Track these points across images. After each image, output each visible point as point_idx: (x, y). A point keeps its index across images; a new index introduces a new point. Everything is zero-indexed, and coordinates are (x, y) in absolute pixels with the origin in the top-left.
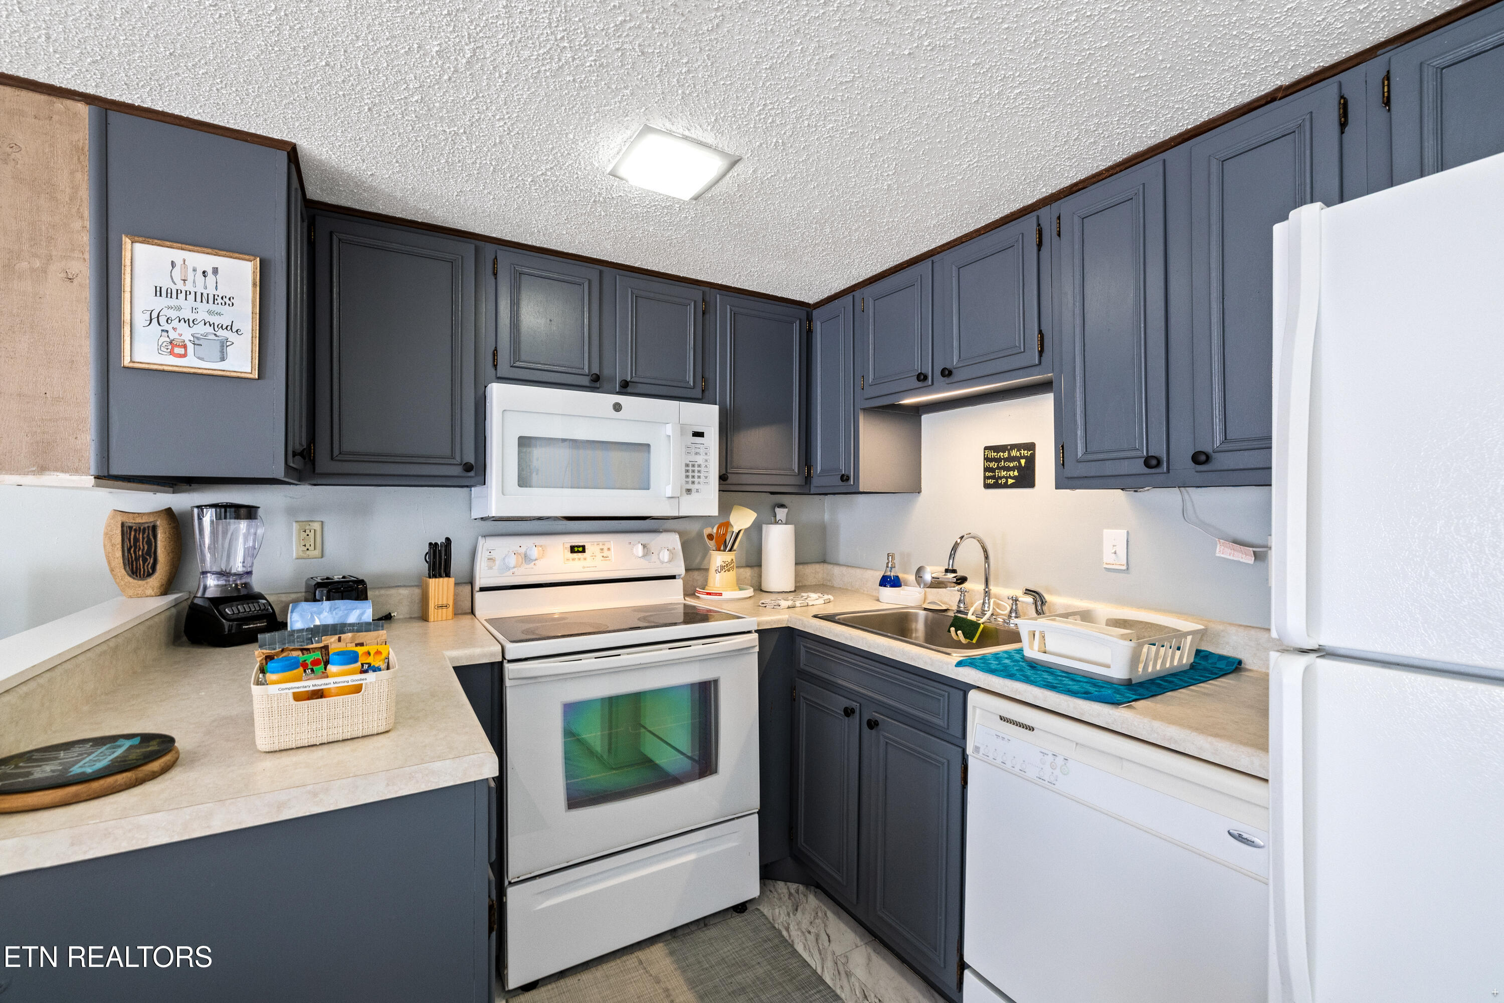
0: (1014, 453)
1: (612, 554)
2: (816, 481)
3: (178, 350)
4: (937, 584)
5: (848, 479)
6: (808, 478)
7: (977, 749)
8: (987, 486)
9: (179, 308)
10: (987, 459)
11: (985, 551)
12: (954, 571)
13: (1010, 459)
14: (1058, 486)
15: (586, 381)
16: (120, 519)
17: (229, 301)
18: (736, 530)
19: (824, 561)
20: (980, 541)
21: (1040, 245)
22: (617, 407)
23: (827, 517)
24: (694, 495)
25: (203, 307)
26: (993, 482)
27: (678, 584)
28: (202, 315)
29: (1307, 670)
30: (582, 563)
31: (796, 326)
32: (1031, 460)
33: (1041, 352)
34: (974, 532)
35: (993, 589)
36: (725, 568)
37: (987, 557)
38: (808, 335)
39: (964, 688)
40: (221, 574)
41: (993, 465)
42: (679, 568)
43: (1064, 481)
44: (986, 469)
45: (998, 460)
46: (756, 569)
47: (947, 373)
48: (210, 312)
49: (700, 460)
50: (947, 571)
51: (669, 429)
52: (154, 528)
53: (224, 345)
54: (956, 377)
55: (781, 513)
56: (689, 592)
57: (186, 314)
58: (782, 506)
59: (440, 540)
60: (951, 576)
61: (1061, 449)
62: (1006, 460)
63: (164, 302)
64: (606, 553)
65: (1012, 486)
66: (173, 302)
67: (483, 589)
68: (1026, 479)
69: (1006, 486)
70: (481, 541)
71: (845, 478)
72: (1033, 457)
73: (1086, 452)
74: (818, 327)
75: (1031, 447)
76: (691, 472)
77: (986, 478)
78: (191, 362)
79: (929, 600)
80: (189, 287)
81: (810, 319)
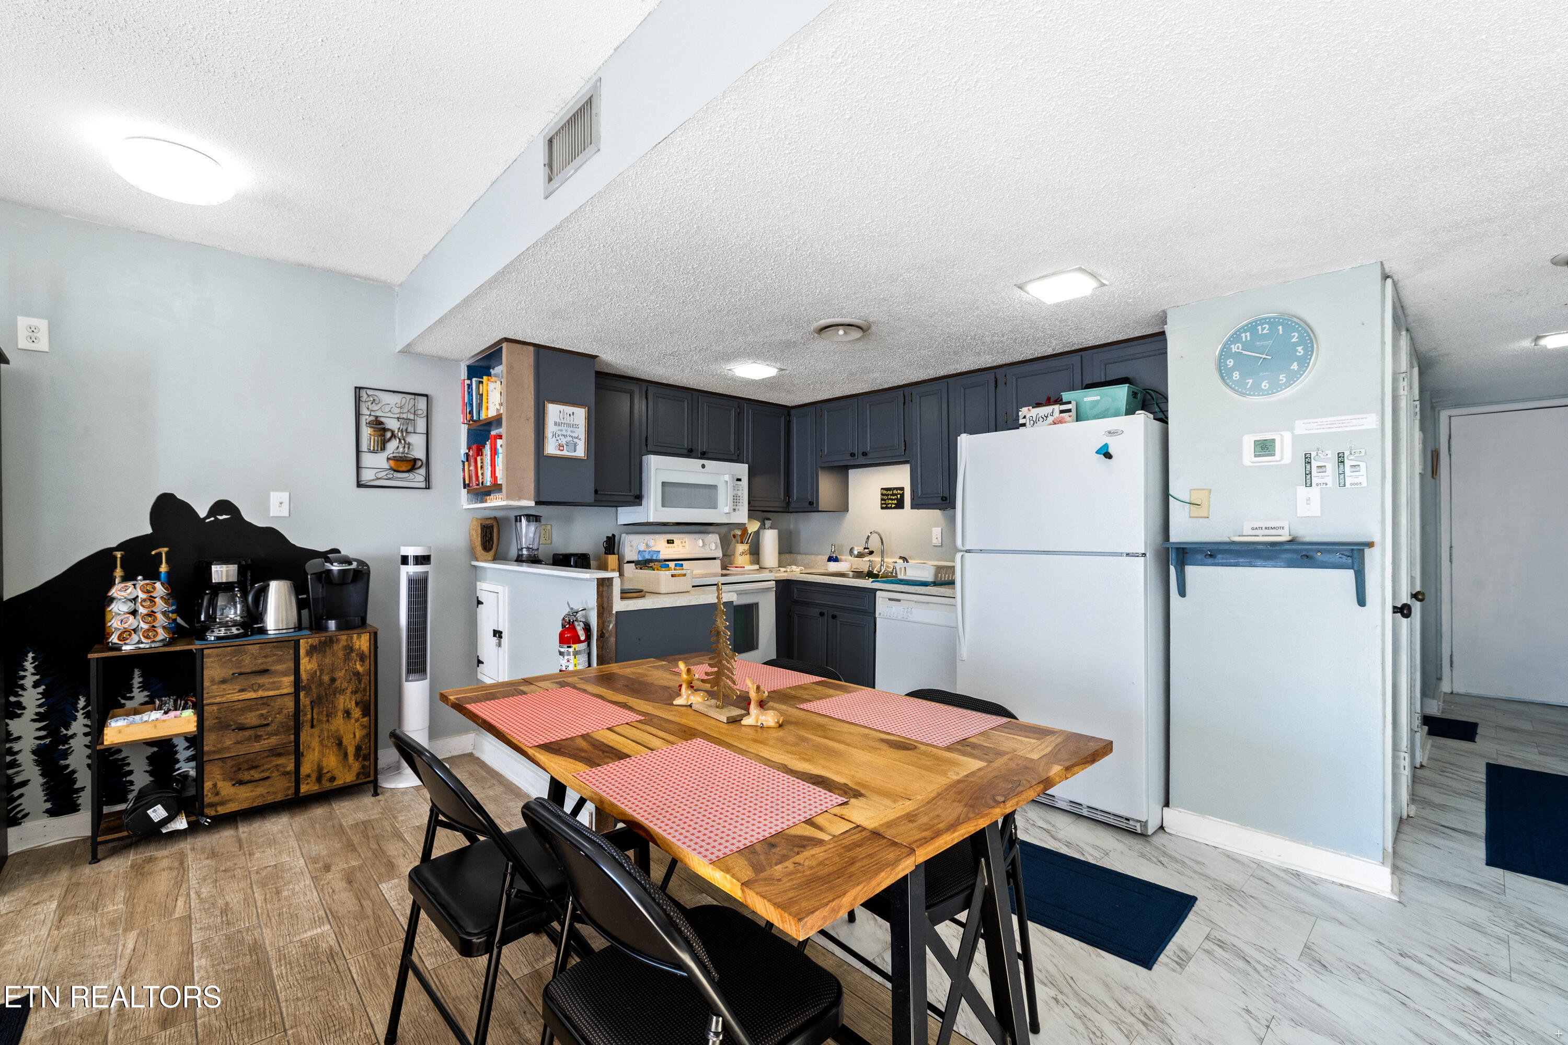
0: (895, 492)
1: (687, 545)
2: (793, 505)
3: (561, 448)
4: (860, 555)
5: (813, 504)
6: (788, 503)
7: (880, 614)
8: (882, 508)
9: (562, 430)
10: (882, 494)
11: (882, 540)
12: (868, 548)
13: (893, 495)
14: (912, 508)
15: (685, 452)
16: (480, 522)
17: (577, 426)
18: (750, 532)
19: (790, 553)
20: (879, 535)
21: (904, 403)
22: (703, 466)
23: (792, 526)
24: (737, 512)
25: (569, 429)
26: (885, 507)
27: (718, 562)
28: (569, 433)
29: (962, 556)
30: (673, 549)
31: (783, 419)
32: (902, 495)
33: (905, 450)
34: (876, 530)
35: (886, 560)
36: (743, 554)
37: (882, 543)
38: (788, 424)
39: (874, 591)
40: (528, 548)
41: (885, 497)
42: (719, 554)
43: (914, 506)
44: (882, 500)
45: (888, 495)
46: (755, 556)
47: (865, 454)
48: (571, 431)
49: (739, 493)
50: (865, 548)
51: (727, 478)
52: (492, 526)
53: (575, 445)
54: (869, 456)
55: (768, 523)
56: (724, 567)
57: (564, 433)
58: (769, 519)
59: (610, 535)
60: (867, 550)
61: (913, 491)
62: (891, 495)
63: (558, 428)
64: (684, 544)
65: (894, 508)
66: (560, 428)
67: (628, 562)
68: (900, 505)
69: (891, 508)
70: (623, 535)
71: (811, 503)
72: (903, 493)
73: (922, 494)
74: (794, 420)
75: (902, 489)
76: (736, 499)
77: (882, 504)
78: (565, 453)
79: (854, 567)
80: (565, 421)
81: (789, 415)
